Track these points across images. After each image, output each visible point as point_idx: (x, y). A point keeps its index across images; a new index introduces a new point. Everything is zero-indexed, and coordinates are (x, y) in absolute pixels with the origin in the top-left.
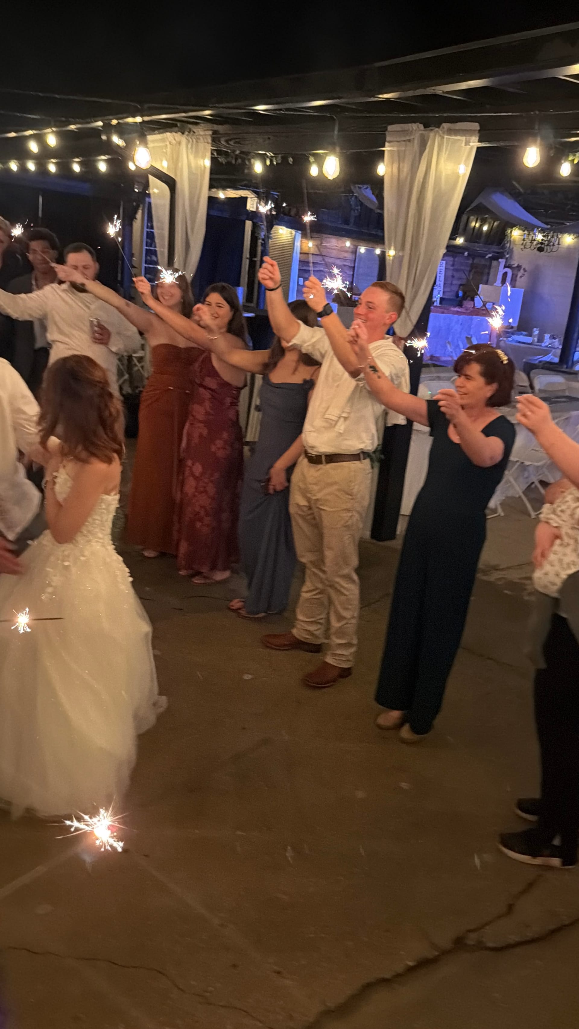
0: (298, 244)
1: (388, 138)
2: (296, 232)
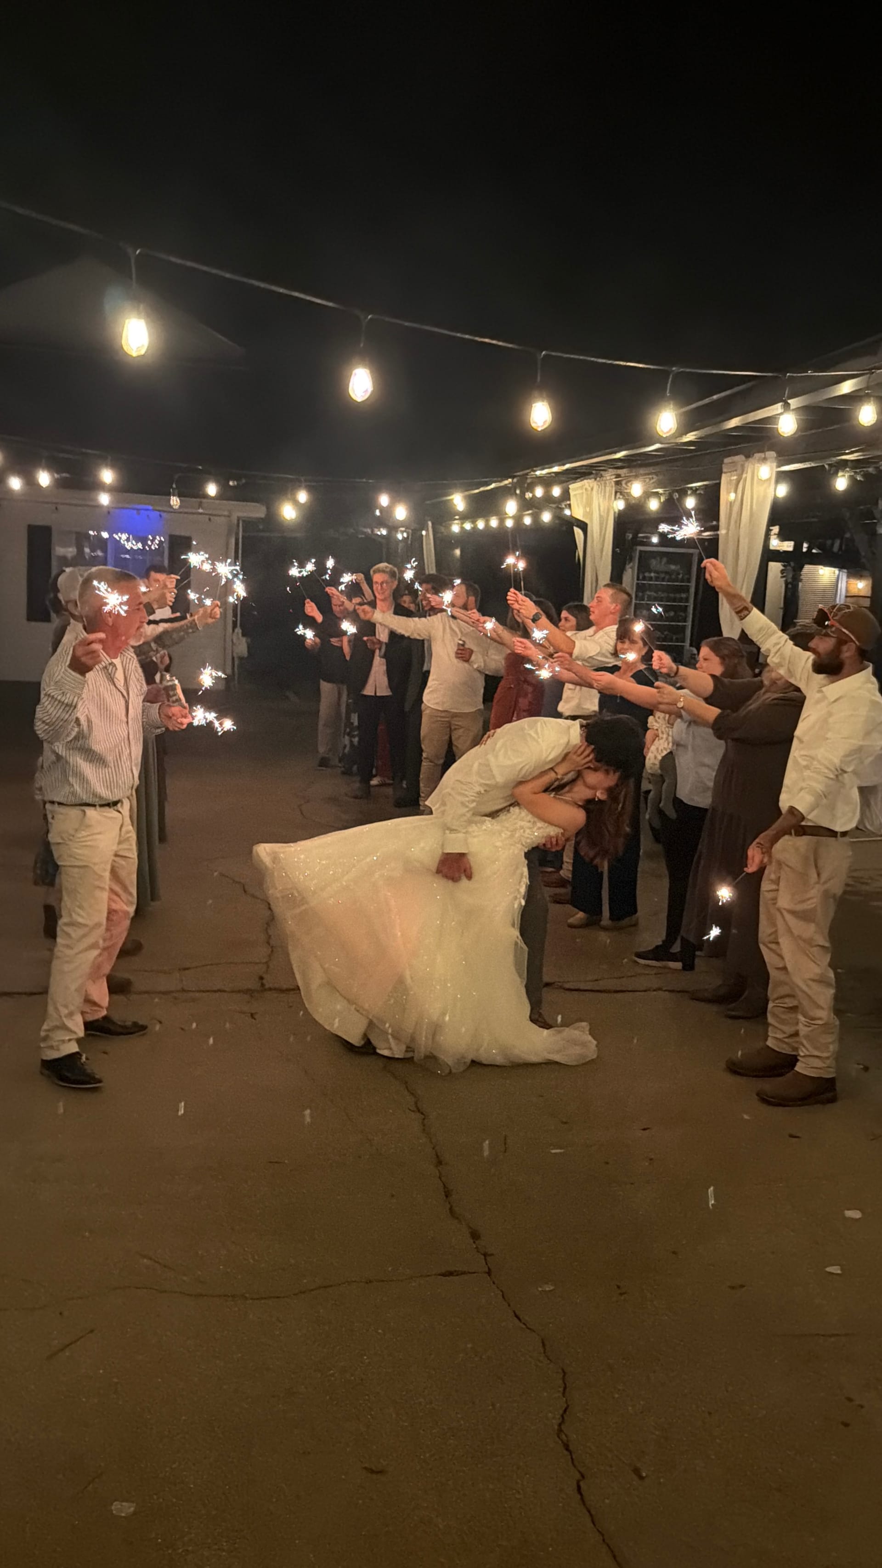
0: (842, 585)
1: (724, 470)
2: (839, 571)
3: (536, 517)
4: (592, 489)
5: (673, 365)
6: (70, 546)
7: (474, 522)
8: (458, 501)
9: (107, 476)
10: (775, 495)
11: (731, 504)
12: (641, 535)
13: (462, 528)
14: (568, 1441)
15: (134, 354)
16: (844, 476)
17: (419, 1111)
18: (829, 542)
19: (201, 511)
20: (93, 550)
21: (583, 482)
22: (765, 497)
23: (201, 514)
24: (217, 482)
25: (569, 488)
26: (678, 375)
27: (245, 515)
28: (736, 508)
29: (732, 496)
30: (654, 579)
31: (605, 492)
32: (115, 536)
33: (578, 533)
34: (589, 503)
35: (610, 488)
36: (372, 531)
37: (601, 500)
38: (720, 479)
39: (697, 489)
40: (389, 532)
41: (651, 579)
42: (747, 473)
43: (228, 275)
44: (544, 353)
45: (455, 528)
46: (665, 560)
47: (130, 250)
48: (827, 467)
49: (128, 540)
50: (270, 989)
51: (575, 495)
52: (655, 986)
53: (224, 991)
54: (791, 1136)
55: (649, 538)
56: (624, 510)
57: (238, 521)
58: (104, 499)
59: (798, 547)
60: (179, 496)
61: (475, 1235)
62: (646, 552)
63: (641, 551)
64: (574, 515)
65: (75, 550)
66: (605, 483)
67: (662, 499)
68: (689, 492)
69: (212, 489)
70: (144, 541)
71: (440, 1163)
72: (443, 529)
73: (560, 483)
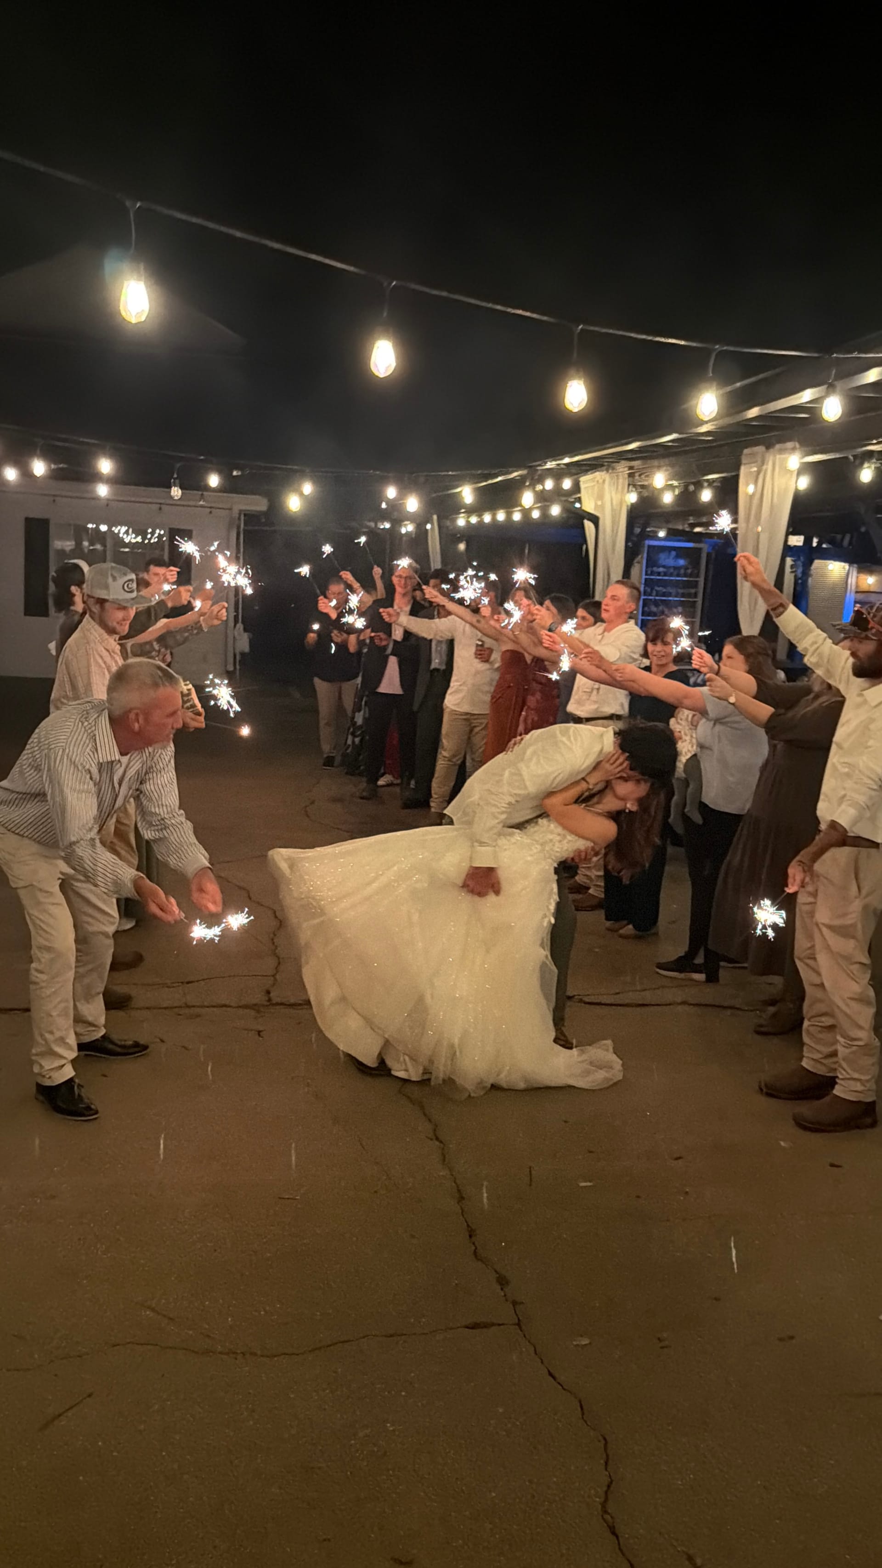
0: (852, 580)
1: (744, 461)
2: (850, 566)
3: (545, 511)
4: (604, 481)
5: (716, 343)
6: (69, 540)
7: (480, 516)
8: (467, 494)
9: (105, 466)
10: (796, 487)
11: (752, 497)
12: (648, 529)
13: (468, 522)
14: (613, 1522)
15: (134, 321)
16: (869, 467)
17: (437, 1139)
18: (839, 537)
19: (201, 503)
20: (92, 544)
21: (593, 475)
22: (786, 490)
23: (202, 506)
24: (220, 472)
25: (579, 481)
26: (721, 354)
27: (248, 508)
28: (756, 501)
29: (751, 489)
30: (662, 574)
31: (618, 483)
32: (114, 529)
33: (589, 527)
34: (600, 497)
35: (623, 480)
36: (376, 525)
37: (613, 493)
38: (738, 469)
39: (714, 481)
40: (393, 526)
41: (659, 574)
42: (767, 464)
43: (238, 234)
44: (580, 327)
45: (461, 522)
46: (674, 553)
47: (128, 203)
48: (851, 458)
49: (127, 532)
50: (277, 1004)
51: (586, 488)
52: (679, 1000)
53: (230, 1006)
54: (832, 1165)
55: (656, 532)
56: (636, 503)
57: (240, 514)
58: (103, 490)
59: (808, 541)
60: (181, 488)
61: (502, 1281)
62: (654, 547)
63: (649, 547)
64: (584, 508)
65: (73, 543)
66: (617, 476)
67: (677, 492)
68: (706, 484)
69: (214, 480)
70: (144, 535)
71: (462, 1198)
72: (448, 523)
73: (570, 475)
